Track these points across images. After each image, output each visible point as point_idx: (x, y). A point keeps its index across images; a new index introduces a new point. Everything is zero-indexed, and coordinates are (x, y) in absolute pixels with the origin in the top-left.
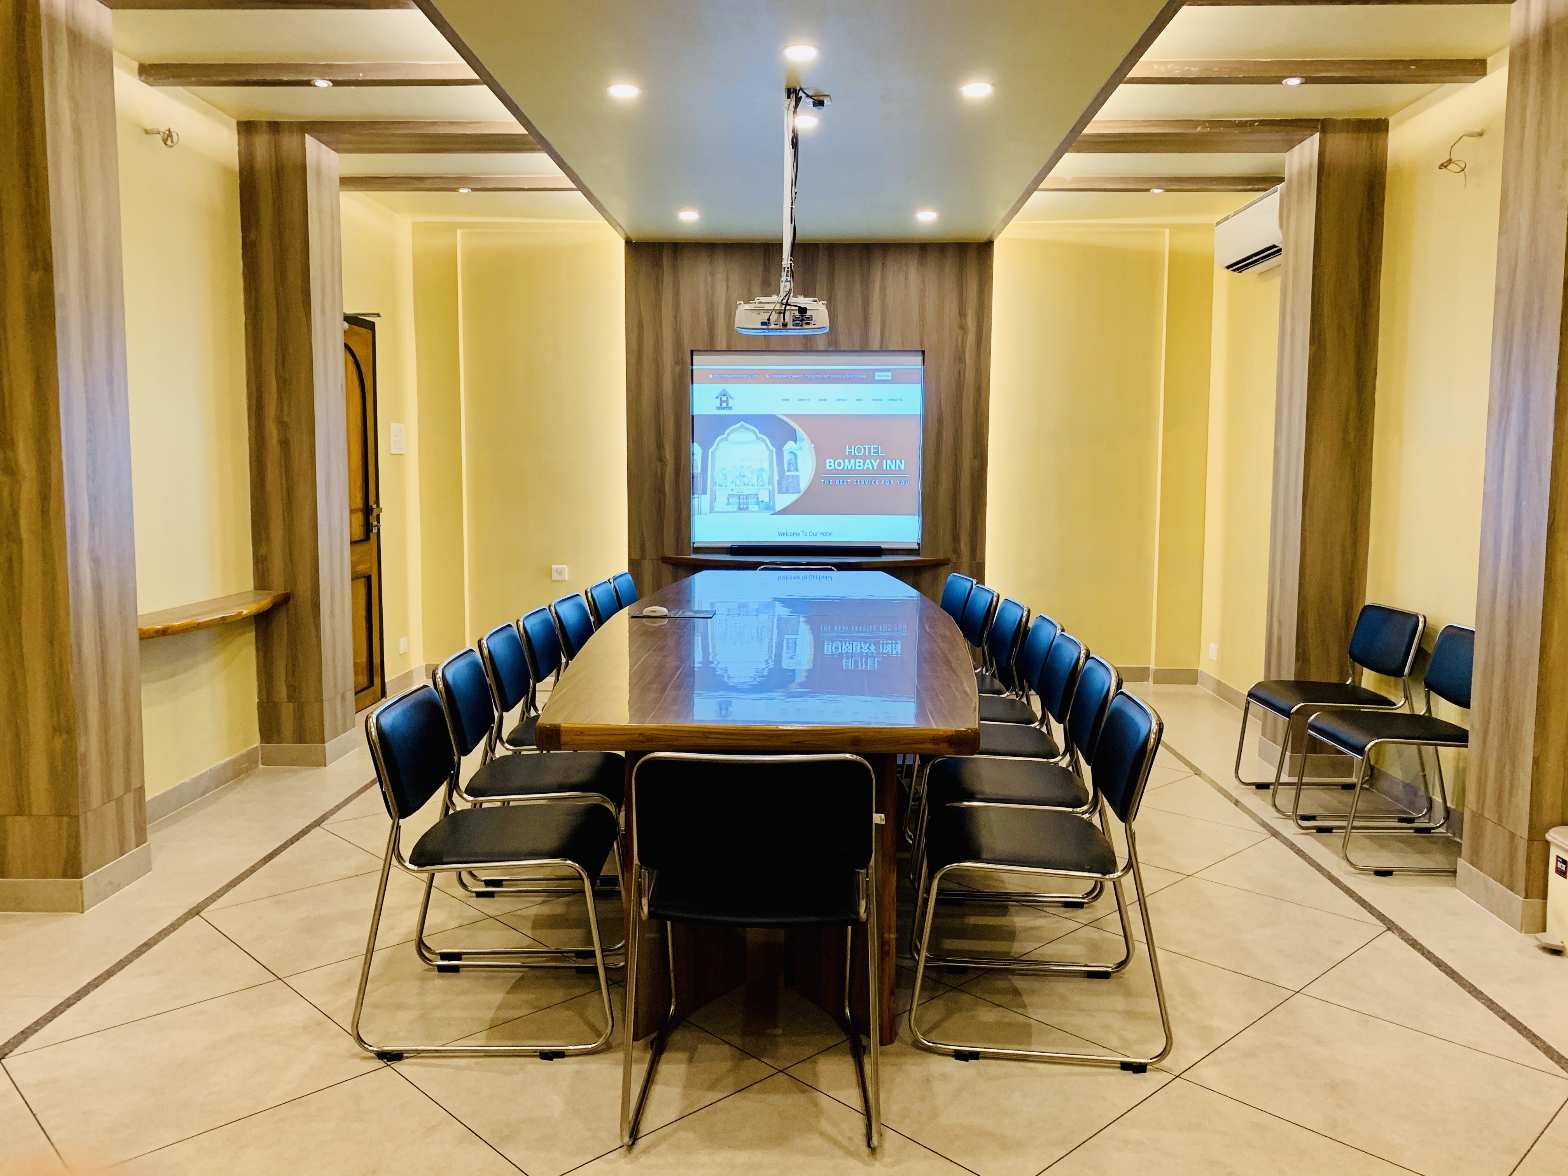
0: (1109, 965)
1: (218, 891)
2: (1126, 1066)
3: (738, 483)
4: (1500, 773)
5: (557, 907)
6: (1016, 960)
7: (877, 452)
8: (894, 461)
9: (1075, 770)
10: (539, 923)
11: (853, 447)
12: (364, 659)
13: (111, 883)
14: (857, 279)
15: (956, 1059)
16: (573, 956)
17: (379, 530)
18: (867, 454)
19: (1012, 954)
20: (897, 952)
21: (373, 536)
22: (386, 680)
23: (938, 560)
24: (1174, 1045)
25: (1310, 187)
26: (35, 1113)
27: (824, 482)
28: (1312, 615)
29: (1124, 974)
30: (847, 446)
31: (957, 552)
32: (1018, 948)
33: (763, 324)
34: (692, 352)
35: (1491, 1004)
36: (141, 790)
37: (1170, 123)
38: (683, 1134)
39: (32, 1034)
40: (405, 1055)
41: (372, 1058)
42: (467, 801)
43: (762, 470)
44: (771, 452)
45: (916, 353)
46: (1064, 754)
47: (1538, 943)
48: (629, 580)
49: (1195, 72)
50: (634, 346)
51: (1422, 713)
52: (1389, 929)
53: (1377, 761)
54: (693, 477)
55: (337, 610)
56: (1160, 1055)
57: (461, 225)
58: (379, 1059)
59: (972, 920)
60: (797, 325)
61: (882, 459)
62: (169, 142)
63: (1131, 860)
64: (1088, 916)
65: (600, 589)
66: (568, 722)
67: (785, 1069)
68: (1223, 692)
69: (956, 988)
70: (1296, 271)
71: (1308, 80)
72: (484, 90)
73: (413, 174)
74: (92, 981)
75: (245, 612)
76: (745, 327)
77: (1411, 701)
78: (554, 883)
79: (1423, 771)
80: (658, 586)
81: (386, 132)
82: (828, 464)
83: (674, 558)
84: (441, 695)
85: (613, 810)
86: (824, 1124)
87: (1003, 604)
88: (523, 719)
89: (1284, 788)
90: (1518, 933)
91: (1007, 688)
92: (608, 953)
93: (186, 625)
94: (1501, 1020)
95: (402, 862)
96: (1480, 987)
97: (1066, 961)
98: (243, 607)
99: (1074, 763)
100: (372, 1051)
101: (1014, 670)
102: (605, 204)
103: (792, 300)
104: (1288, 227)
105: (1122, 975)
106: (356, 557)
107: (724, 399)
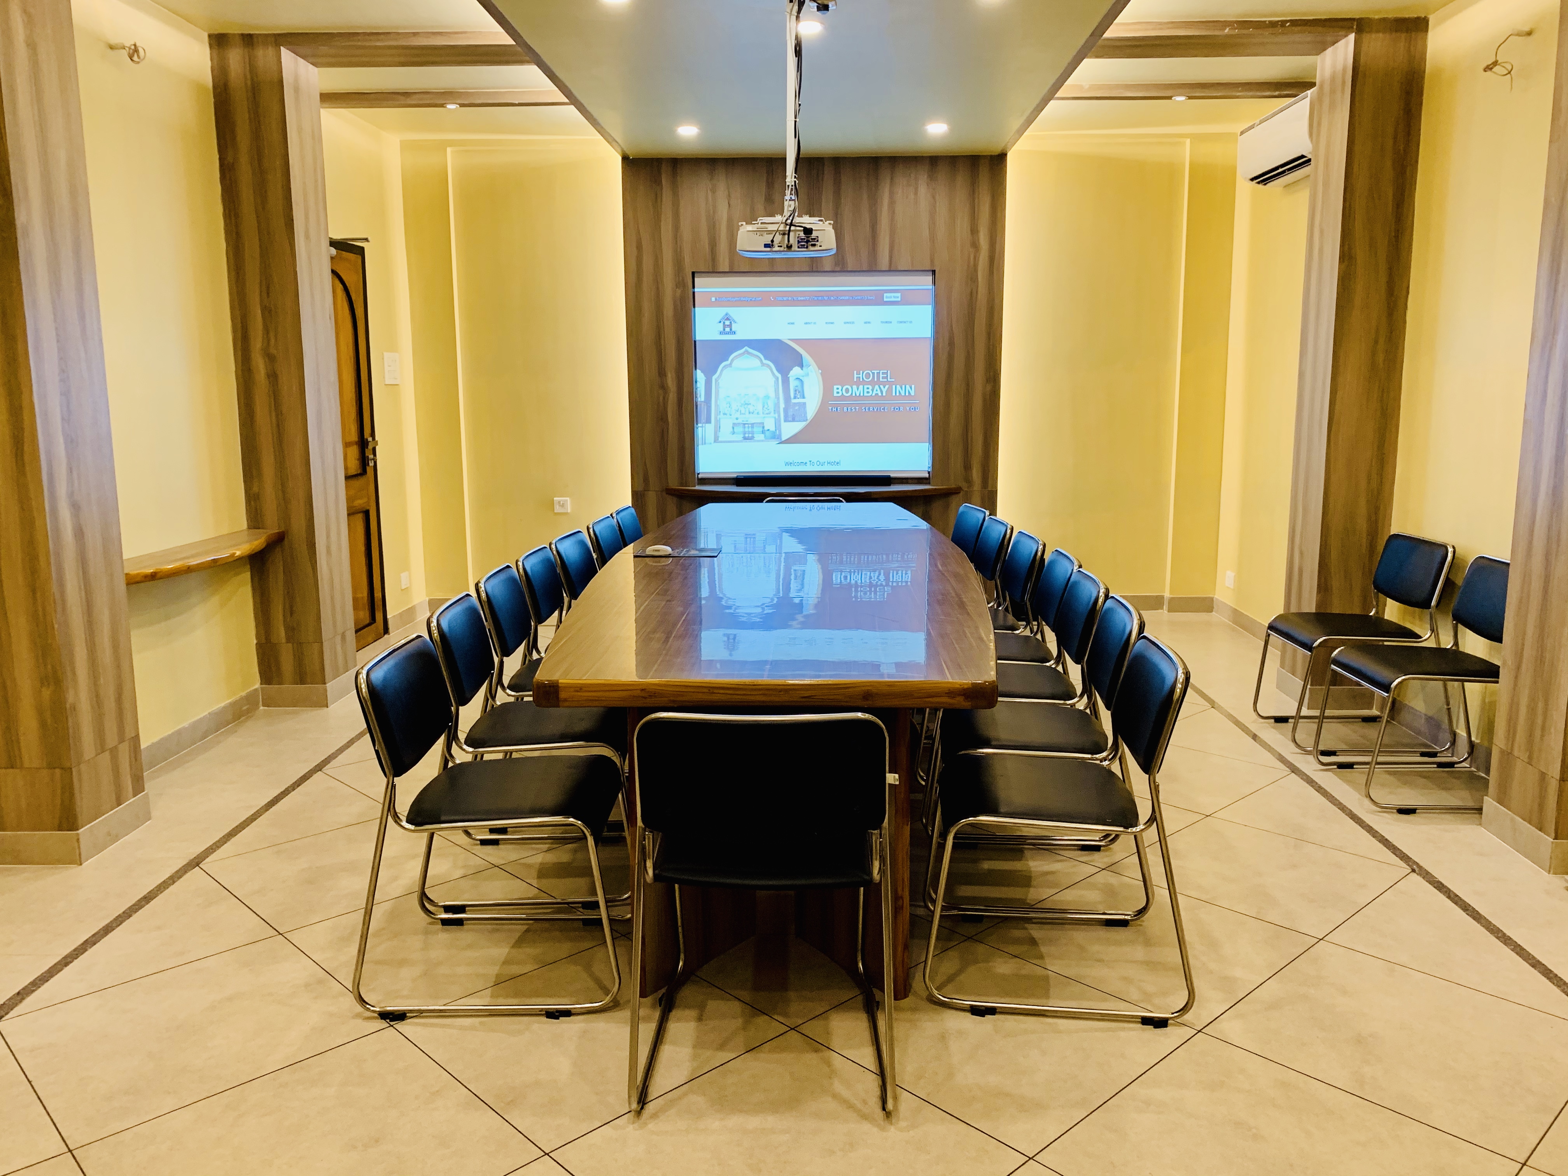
0: (1128, 913)
1: (218, 841)
2: (1146, 1021)
3: (743, 412)
4: (1532, 710)
5: (563, 855)
6: (1032, 908)
7: (887, 378)
8: (903, 386)
9: (1093, 711)
10: (544, 872)
11: (861, 372)
12: (364, 593)
13: (109, 834)
14: (865, 196)
15: (973, 1014)
16: (579, 907)
17: (375, 463)
18: (876, 380)
19: (1028, 901)
20: (910, 901)
21: (370, 471)
22: (388, 617)
23: (949, 490)
24: (1196, 998)
25: (1343, 92)
26: (30, 1080)
27: (832, 409)
28: (1334, 555)
29: (1143, 921)
30: (855, 372)
31: (969, 481)
32: (1035, 894)
33: (766, 246)
34: (693, 273)
35: (1519, 951)
36: (136, 739)
37: (1196, 24)
38: (693, 1098)
39: (29, 995)
40: (407, 1015)
41: (376, 1018)
42: (467, 752)
43: (767, 397)
44: (777, 379)
45: (928, 273)
46: (1082, 696)
48: (632, 514)
50: (634, 268)
51: (1449, 647)
52: (1413, 871)
53: (1400, 696)
54: (697, 406)
55: (334, 548)
56: (1182, 1009)
57: (451, 143)
58: (381, 1019)
59: (986, 865)
60: (803, 246)
61: (891, 384)
62: (135, 58)
63: (1155, 813)
64: (1106, 860)
65: (602, 525)
66: (567, 678)
67: (797, 1027)
68: (1240, 621)
69: (971, 938)
70: (1326, 184)
73: (396, 89)
74: (90, 937)
75: (238, 553)
76: (748, 250)
77: (1438, 634)
78: (558, 831)
79: (1448, 704)
80: (662, 520)
81: (367, 44)
82: (835, 391)
83: (678, 490)
84: (437, 645)
85: (616, 759)
86: (838, 1086)
87: (1017, 537)
88: (524, 663)
89: (1304, 722)
90: (1547, 874)
91: (1020, 623)
92: (614, 904)
93: (176, 569)
94: (1531, 968)
95: (399, 821)
96: (1508, 933)
97: (1082, 909)
98: (235, 548)
99: (1092, 705)
100: (374, 1012)
101: (1028, 604)
102: (600, 120)
103: (797, 220)
104: (1318, 136)
105: (1142, 923)
106: (351, 493)
107: (727, 323)
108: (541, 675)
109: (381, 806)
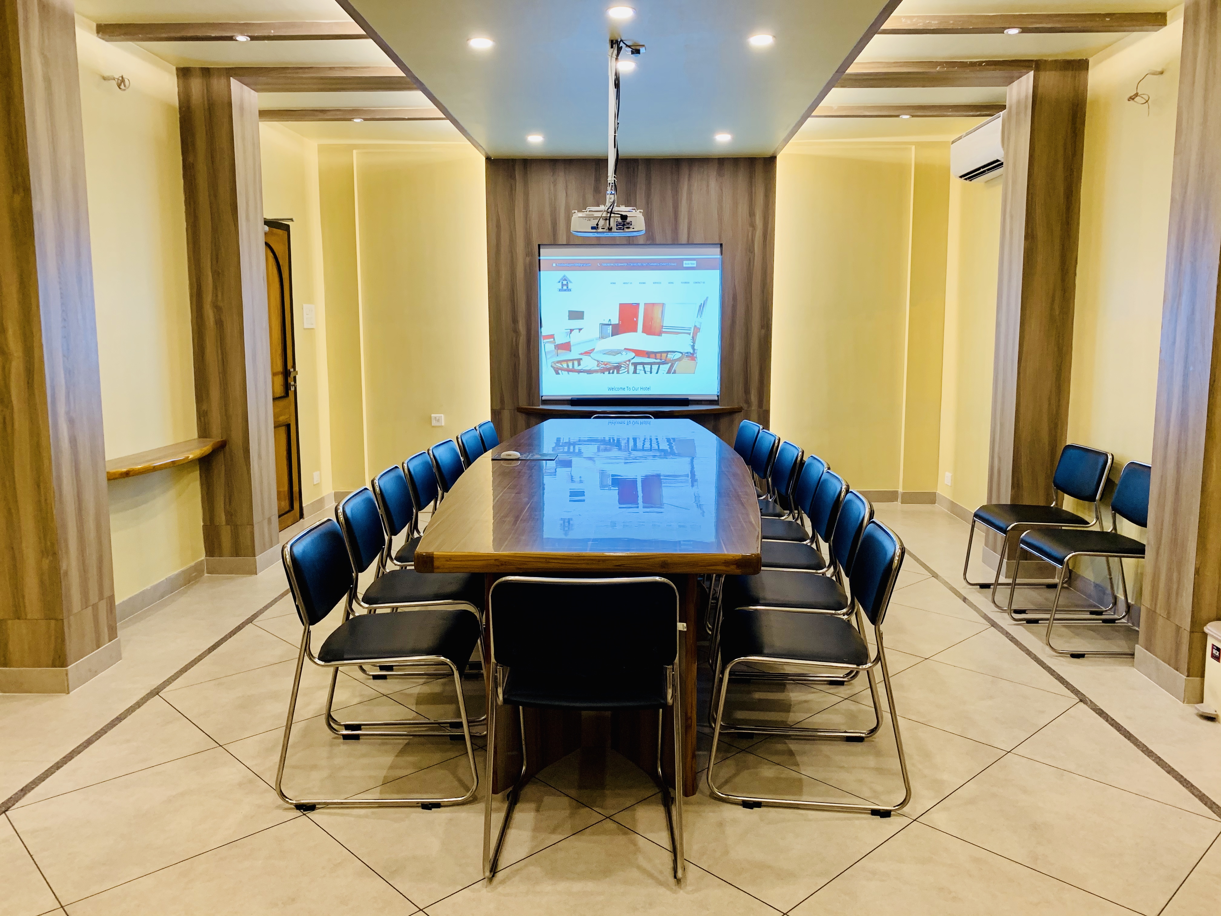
0: (863, 732)
1: (173, 676)
2: (875, 812)
4: (1169, 579)
5: (436, 687)
6: (791, 728)
9: (838, 580)
10: (421, 700)
12: (286, 488)
13: (90, 670)
14: (669, 188)
15: (744, 807)
16: (447, 727)
17: (295, 388)
19: (788, 723)
21: (291, 394)
22: (304, 505)
23: (733, 409)
24: (912, 795)
25: (1025, 115)
26: (32, 854)
28: (1024, 460)
29: (875, 738)
31: (748, 402)
32: (793, 717)
33: (593, 228)
34: (539, 246)
35: (1159, 761)
36: (112, 598)
37: (915, 64)
38: (532, 868)
39: (29, 791)
40: (317, 806)
41: (291, 809)
42: (364, 608)
45: (716, 246)
46: (829, 567)
47: (1196, 712)
48: (491, 427)
49: (934, 25)
50: (494, 242)
51: (1109, 531)
52: (1081, 701)
53: (1074, 568)
55: (263, 453)
56: (902, 803)
57: (356, 147)
58: (297, 809)
59: (757, 695)
60: (620, 229)
62: (122, 87)
63: (880, 654)
64: (848, 692)
65: (468, 435)
66: (440, 551)
67: (611, 816)
68: (955, 510)
69: (744, 750)
70: (1014, 183)
71: (1024, 30)
72: (370, 43)
73: (315, 108)
74: (75, 748)
75: (191, 457)
76: (579, 230)
77: (1101, 521)
78: (432, 668)
79: (1110, 575)
80: (514, 431)
81: (295, 75)
83: (526, 409)
84: (342, 526)
85: (477, 615)
86: (641, 860)
87: (782, 445)
88: (408, 541)
89: (1001, 588)
90: (1182, 703)
91: (786, 512)
92: (474, 724)
93: (142, 469)
94: (1167, 774)
95: (312, 658)
96: (1151, 747)
97: (830, 729)
98: (189, 452)
99: (837, 573)
100: (291, 804)
101: (791, 497)
102: (469, 131)
103: (616, 209)
104: (1008, 145)
105: (873, 740)
106: (278, 410)
107: (565, 282)
108: (420, 549)
109: (299, 650)
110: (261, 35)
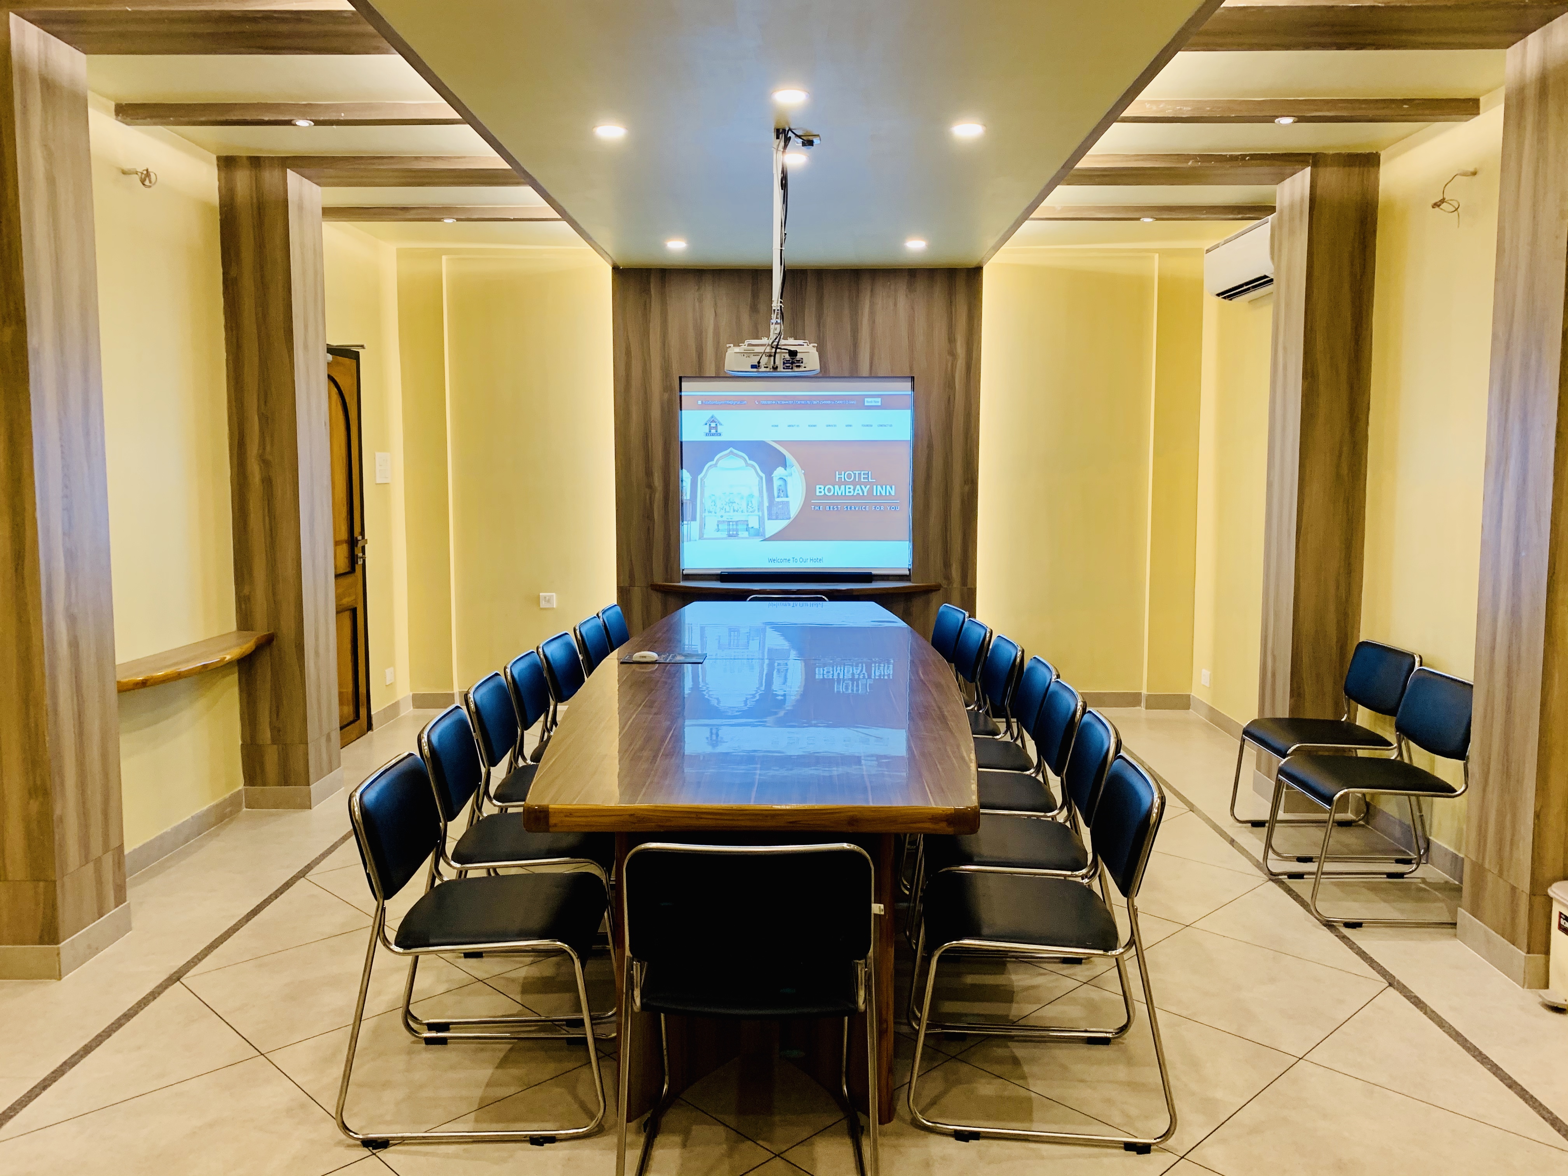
0: (1109, 1030)
1: (199, 954)
2: (1129, 1147)
3: (727, 510)
4: (1500, 825)
5: (546, 968)
6: (1014, 1025)
7: (868, 478)
8: (884, 487)
9: (1073, 827)
10: (530, 987)
11: (843, 472)
12: (350, 688)
13: (89, 947)
14: (846, 307)
15: (956, 1139)
16: (564, 1025)
17: (364, 561)
18: (857, 480)
19: (1010, 1018)
20: (895, 1017)
21: (358, 568)
22: (373, 713)
23: (930, 587)
24: (1178, 1122)
25: (1301, 221)
27: (814, 508)
28: (1306, 660)
29: (1125, 1039)
30: (837, 472)
31: (948, 577)
32: (1019, 1009)
33: (753, 367)
34: (680, 378)
35: (1496, 1070)
36: (121, 847)
37: (1161, 157)
39: (7, 1121)
40: (391, 1142)
41: (359, 1146)
42: (454, 869)
43: (751, 496)
44: (761, 478)
45: (906, 379)
46: (1062, 808)
47: (1541, 1000)
48: (618, 613)
49: (1186, 112)
50: (622, 372)
52: (1390, 985)
53: (1372, 800)
54: (682, 504)
55: (322, 651)
56: (1164, 1135)
57: (447, 252)
58: (364, 1147)
59: (970, 979)
60: (788, 368)
61: (872, 484)
62: (147, 183)
63: (1134, 936)
64: (1087, 973)
65: (588, 625)
66: (557, 803)
67: (782, 1153)
68: (1215, 718)
69: (954, 1057)
70: (1288, 306)
71: (1301, 119)
72: (467, 130)
73: (395, 205)
74: (69, 1059)
75: (228, 657)
76: (734, 369)
80: (647, 623)
81: (370, 167)
82: (818, 490)
83: (664, 586)
84: (427, 761)
85: (604, 878)
87: (996, 640)
88: (511, 772)
90: (1520, 988)
91: (1001, 728)
92: (598, 1022)
93: (164, 676)
94: (1507, 1088)
95: (387, 944)
96: (1485, 1052)
97: (1064, 1025)
98: (225, 652)
99: (1072, 817)
100: (358, 1139)
101: (1008, 709)
102: (592, 234)
103: (782, 342)
104: (1280, 256)
105: (1124, 1041)
106: (340, 591)
107: (713, 426)
108: (534, 796)
110: (327, 118)
